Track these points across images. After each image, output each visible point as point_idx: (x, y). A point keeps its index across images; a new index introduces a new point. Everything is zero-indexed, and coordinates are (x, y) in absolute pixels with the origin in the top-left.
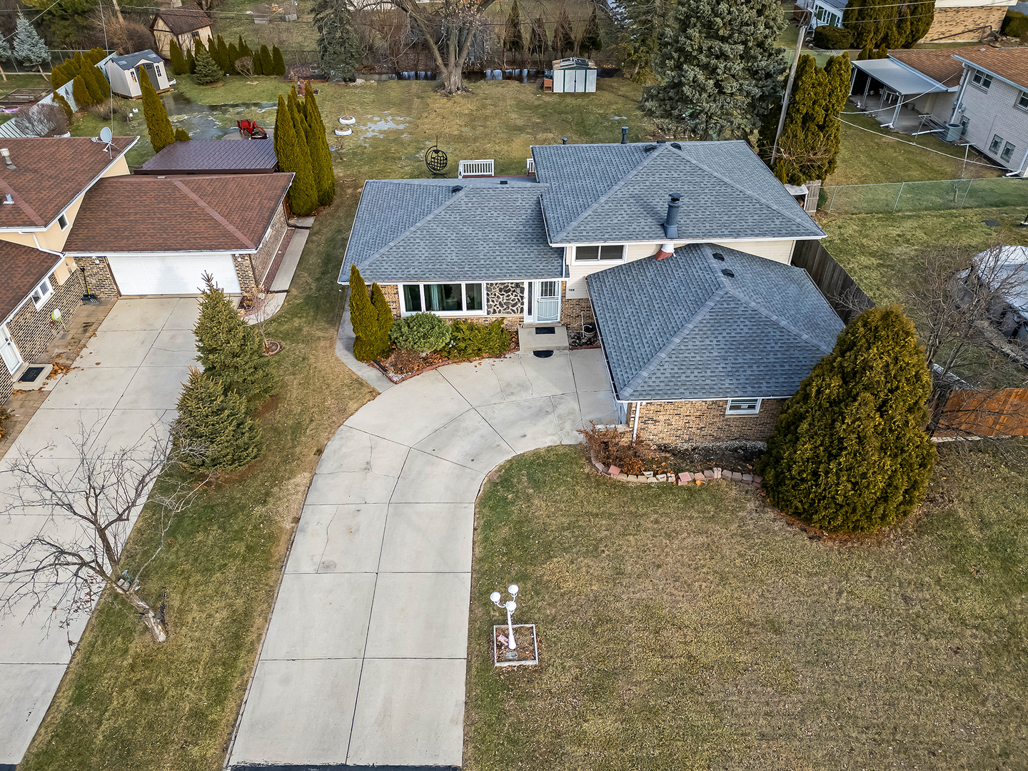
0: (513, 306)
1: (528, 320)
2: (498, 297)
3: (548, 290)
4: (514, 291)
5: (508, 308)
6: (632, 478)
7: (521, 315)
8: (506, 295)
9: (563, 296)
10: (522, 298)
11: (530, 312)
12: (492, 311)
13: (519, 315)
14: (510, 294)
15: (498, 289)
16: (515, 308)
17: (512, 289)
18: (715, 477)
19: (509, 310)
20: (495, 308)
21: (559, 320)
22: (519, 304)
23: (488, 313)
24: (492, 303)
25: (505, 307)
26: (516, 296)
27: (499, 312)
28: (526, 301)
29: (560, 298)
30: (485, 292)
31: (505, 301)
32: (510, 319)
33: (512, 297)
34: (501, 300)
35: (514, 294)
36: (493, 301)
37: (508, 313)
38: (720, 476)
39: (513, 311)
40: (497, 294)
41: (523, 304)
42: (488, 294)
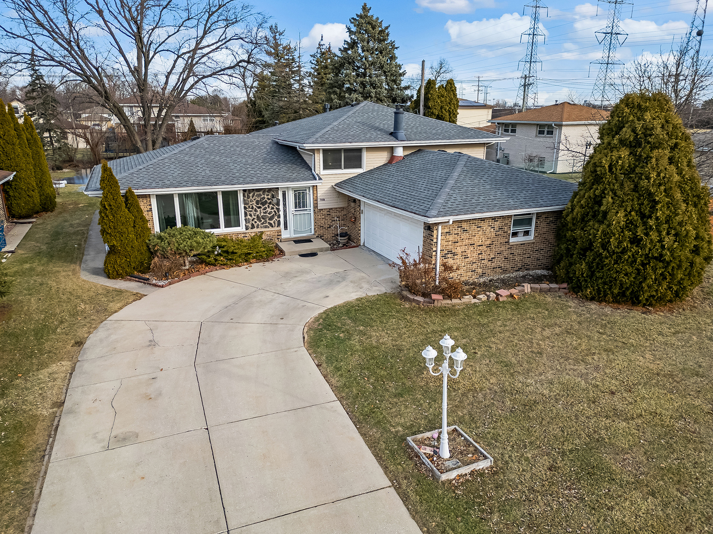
0: (271, 219)
1: (285, 235)
2: (256, 211)
4: (270, 203)
5: (266, 221)
7: (278, 229)
8: (263, 207)
9: (316, 206)
10: (278, 210)
11: (286, 227)
12: (250, 226)
13: (276, 229)
14: (266, 206)
15: (254, 202)
16: (272, 222)
17: (268, 201)
18: (526, 291)
19: (267, 224)
20: (253, 222)
21: (313, 232)
22: (276, 218)
23: (247, 229)
24: (250, 217)
25: (263, 221)
26: (272, 208)
27: (258, 227)
28: (281, 213)
29: (312, 210)
30: (243, 206)
32: (268, 233)
33: (269, 210)
34: (258, 213)
35: (271, 206)
36: (251, 215)
37: (266, 227)
38: (529, 290)
39: (271, 224)
40: (254, 207)
41: (279, 217)
42: (245, 208)
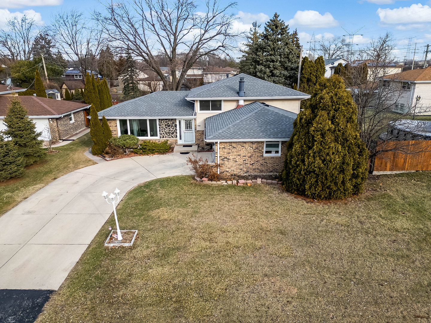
1: (180, 142)
3: (188, 125)
4: (172, 126)
6: (214, 182)
7: (176, 139)
8: (168, 128)
10: (176, 129)
11: (181, 139)
12: (162, 136)
21: (194, 142)
22: (175, 133)
23: (160, 138)
24: (162, 132)
25: (168, 134)
27: (166, 137)
28: (178, 131)
29: (194, 131)
30: (159, 126)
31: (168, 131)
32: (171, 141)
33: (172, 129)
34: (166, 131)
37: (170, 138)
38: (260, 182)
39: (172, 136)
40: (164, 127)
